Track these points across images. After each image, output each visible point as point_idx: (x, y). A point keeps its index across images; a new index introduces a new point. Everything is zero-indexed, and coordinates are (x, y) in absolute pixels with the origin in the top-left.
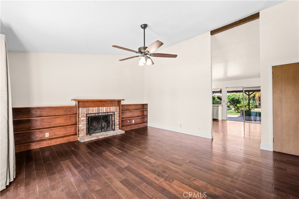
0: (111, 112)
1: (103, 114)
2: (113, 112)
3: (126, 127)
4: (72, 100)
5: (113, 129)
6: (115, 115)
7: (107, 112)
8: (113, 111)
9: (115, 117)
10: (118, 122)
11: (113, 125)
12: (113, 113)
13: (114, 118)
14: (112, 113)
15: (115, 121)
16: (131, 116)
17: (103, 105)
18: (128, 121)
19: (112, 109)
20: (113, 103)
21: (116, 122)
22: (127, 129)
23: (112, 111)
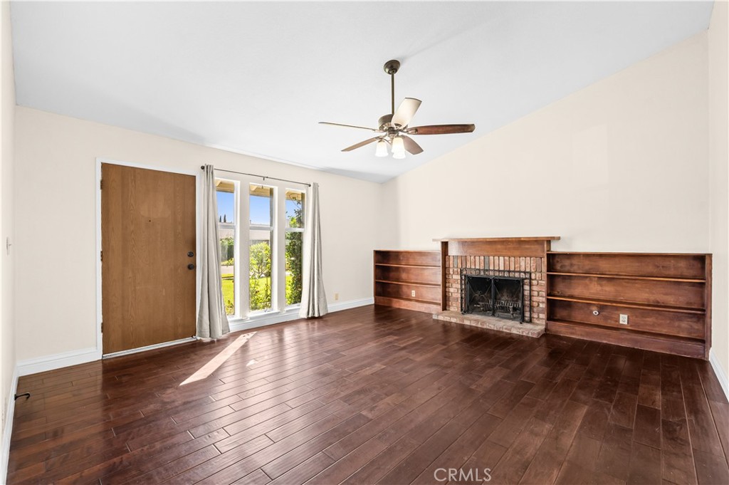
0: (520, 272)
1: (497, 274)
2: (525, 272)
3: (566, 327)
4: (434, 240)
5: (527, 319)
6: (534, 282)
7: (509, 272)
8: (528, 270)
9: (534, 288)
10: (543, 302)
11: (527, 309)
12: (528, 276)
13: (531, 290)
14: (523, 275)
15: (535, 299)
16: (611, 298)
17: (496, 251)
18: (595, 312)
19: (523, 264)
20: (527, 249)
21: (538, 303)
22: (572, 333)
23: (523, 269)
